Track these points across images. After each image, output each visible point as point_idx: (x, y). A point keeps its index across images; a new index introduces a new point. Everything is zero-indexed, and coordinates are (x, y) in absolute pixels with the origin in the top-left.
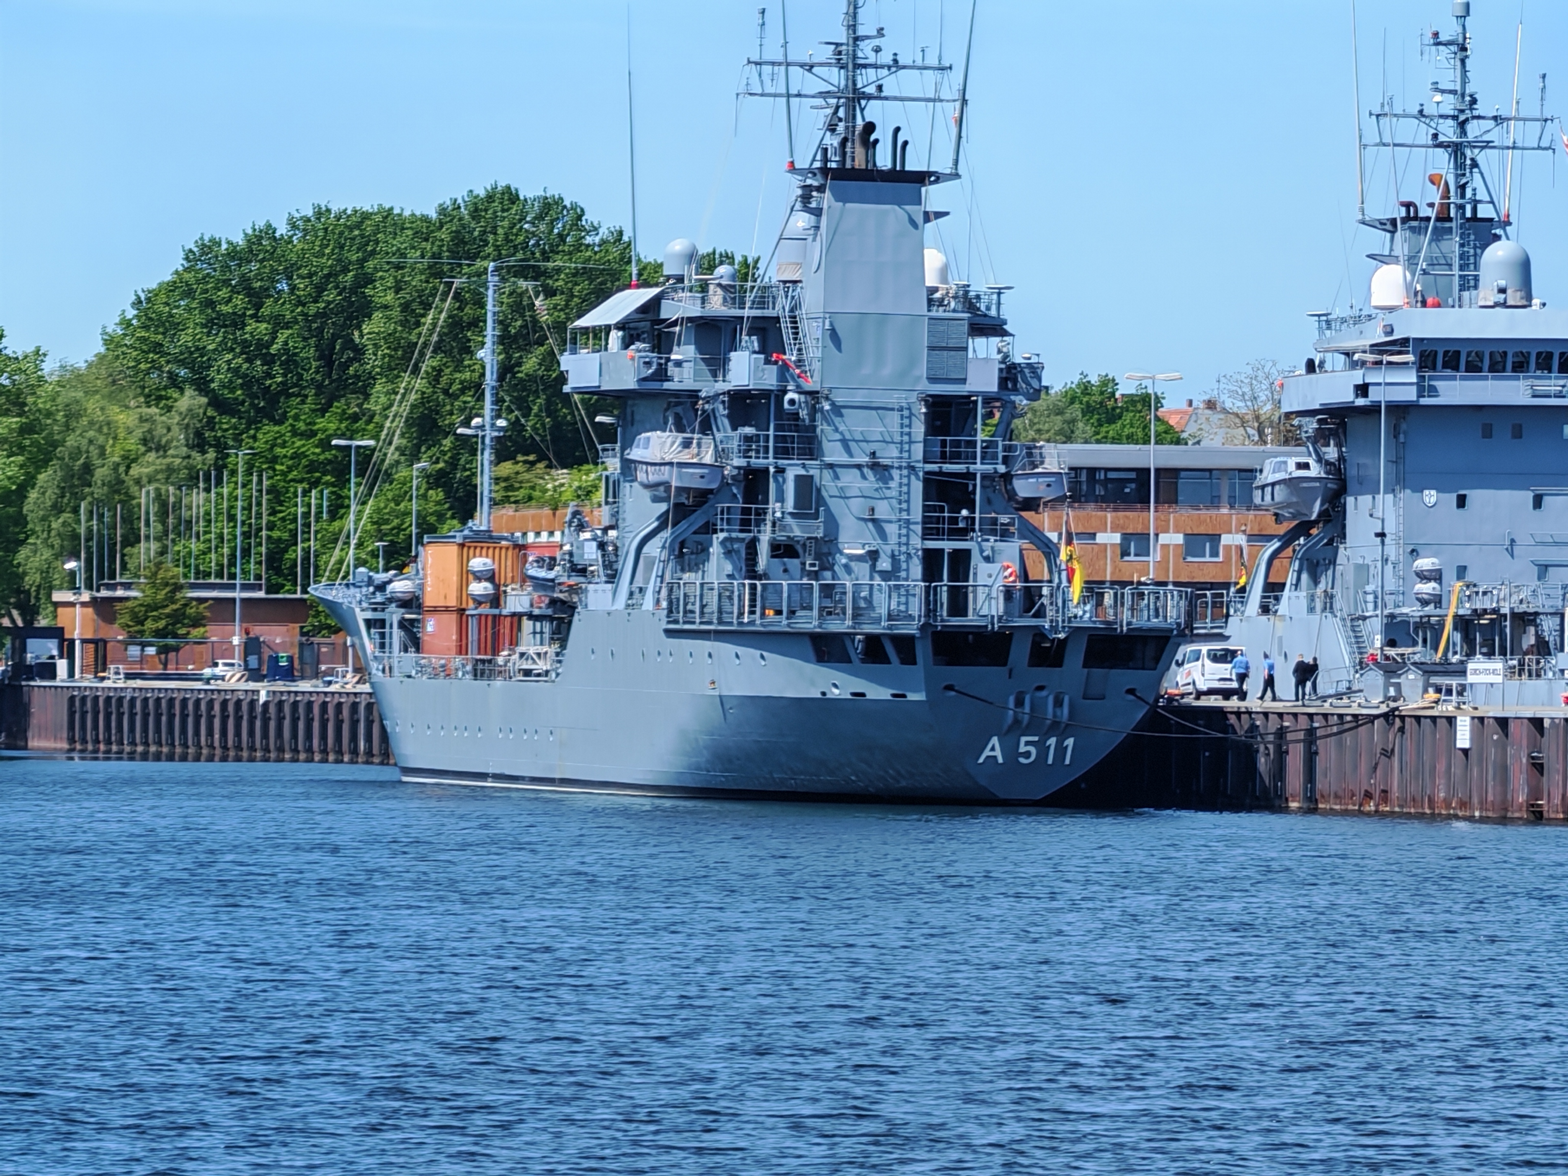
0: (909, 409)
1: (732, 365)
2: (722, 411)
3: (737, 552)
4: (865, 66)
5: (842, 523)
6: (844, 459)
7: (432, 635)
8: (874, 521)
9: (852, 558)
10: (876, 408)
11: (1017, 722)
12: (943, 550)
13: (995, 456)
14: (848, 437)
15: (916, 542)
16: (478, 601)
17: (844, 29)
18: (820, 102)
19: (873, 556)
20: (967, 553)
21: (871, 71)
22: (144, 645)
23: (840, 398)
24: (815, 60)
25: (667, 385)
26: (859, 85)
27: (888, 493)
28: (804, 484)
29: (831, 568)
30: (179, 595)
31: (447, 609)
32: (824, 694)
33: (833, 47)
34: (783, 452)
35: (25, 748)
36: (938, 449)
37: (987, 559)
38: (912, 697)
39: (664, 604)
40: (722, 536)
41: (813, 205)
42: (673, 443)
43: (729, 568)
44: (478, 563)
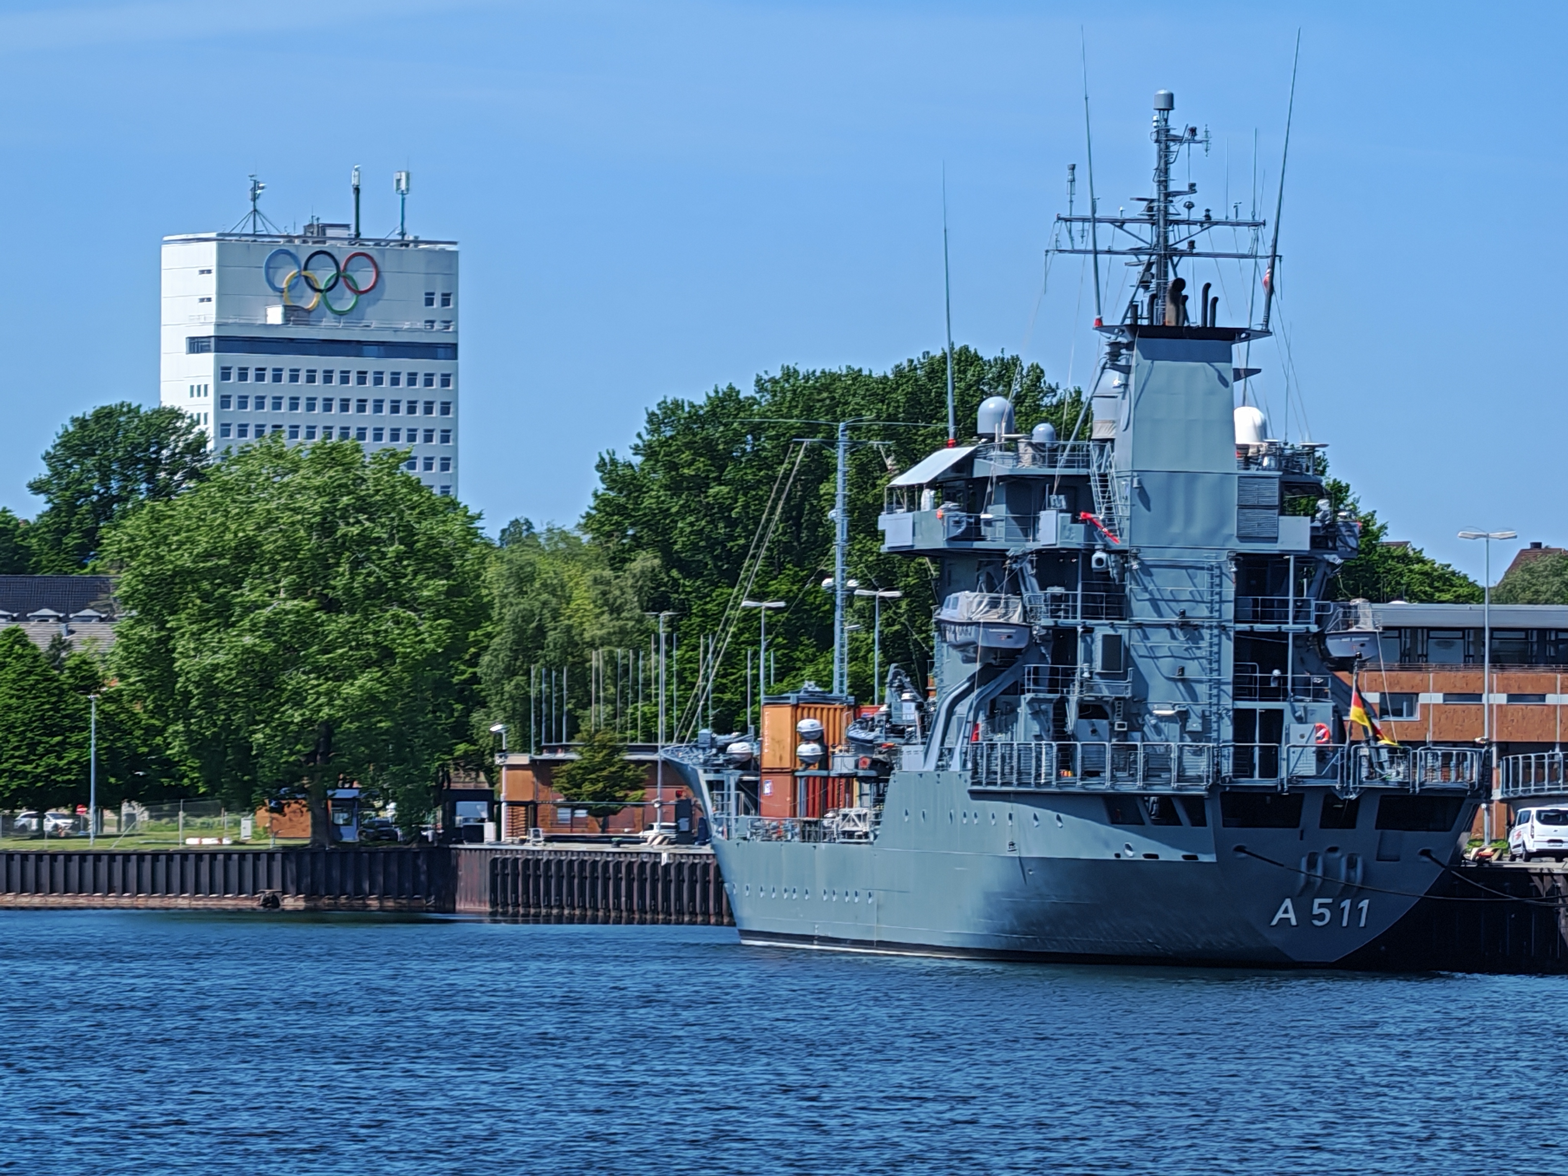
0: (1220, 568)
1: (1042, 524)
2: (1030, 570)
3: (1045, 712)
4: (1177, 222)
5: (1151, 683)
6: (1154, 618)
7: (770, 797)
8: (1183, 681)
9: (1161, 718)
10: (1186, 568)
11: (1309, 884)
12: (1255, 710)
13: (1308, 615)
14: (1158, 596)
15: (1227, 702)
16: (807, 762)
17: (1155, 185)
18: (1133, 259)
19: (1183, 717)
20: (1280, 712)
21: (1184, 228)
22: (574, 808)
23: (1149, 557)
24: (1126, 216)
25: (977, 545)
26: (1171, 241)
27: (1198, 653)
28: (1112, 644)
29: (1140, 729)
30: (617, 758)
31: (781, 771)
32: (1118, 855)
33: (1145, 203)
34: (1090, 612)
35: (453, 911)
36: (1250, 609)
37: (1300, 720)
38: (1204, 858)
39: (969, 765)
40: (1029, 696)
41: (1123, 362)
42: (980, 603)
43: (1036, 728)
44: (806, 725)
